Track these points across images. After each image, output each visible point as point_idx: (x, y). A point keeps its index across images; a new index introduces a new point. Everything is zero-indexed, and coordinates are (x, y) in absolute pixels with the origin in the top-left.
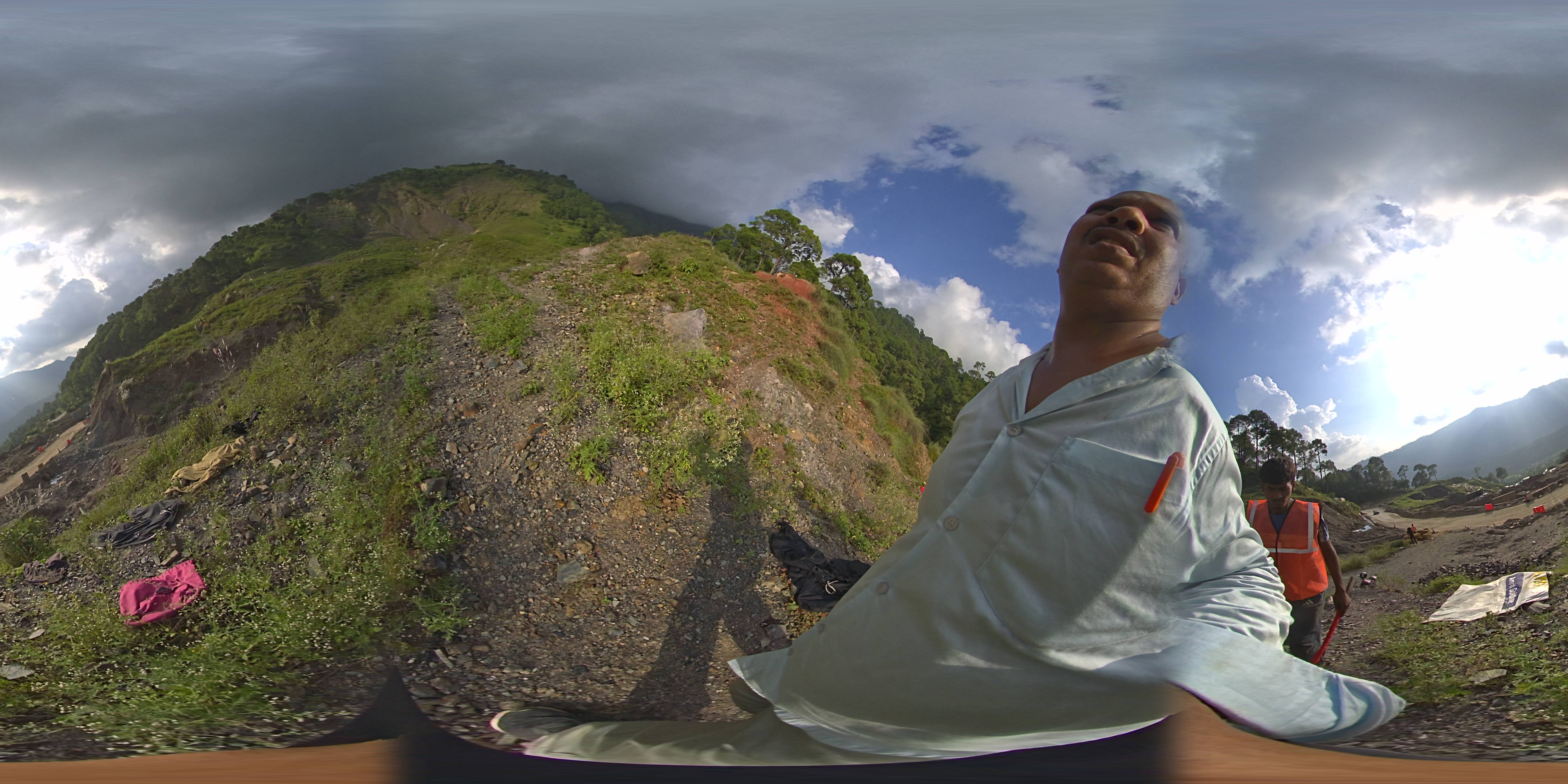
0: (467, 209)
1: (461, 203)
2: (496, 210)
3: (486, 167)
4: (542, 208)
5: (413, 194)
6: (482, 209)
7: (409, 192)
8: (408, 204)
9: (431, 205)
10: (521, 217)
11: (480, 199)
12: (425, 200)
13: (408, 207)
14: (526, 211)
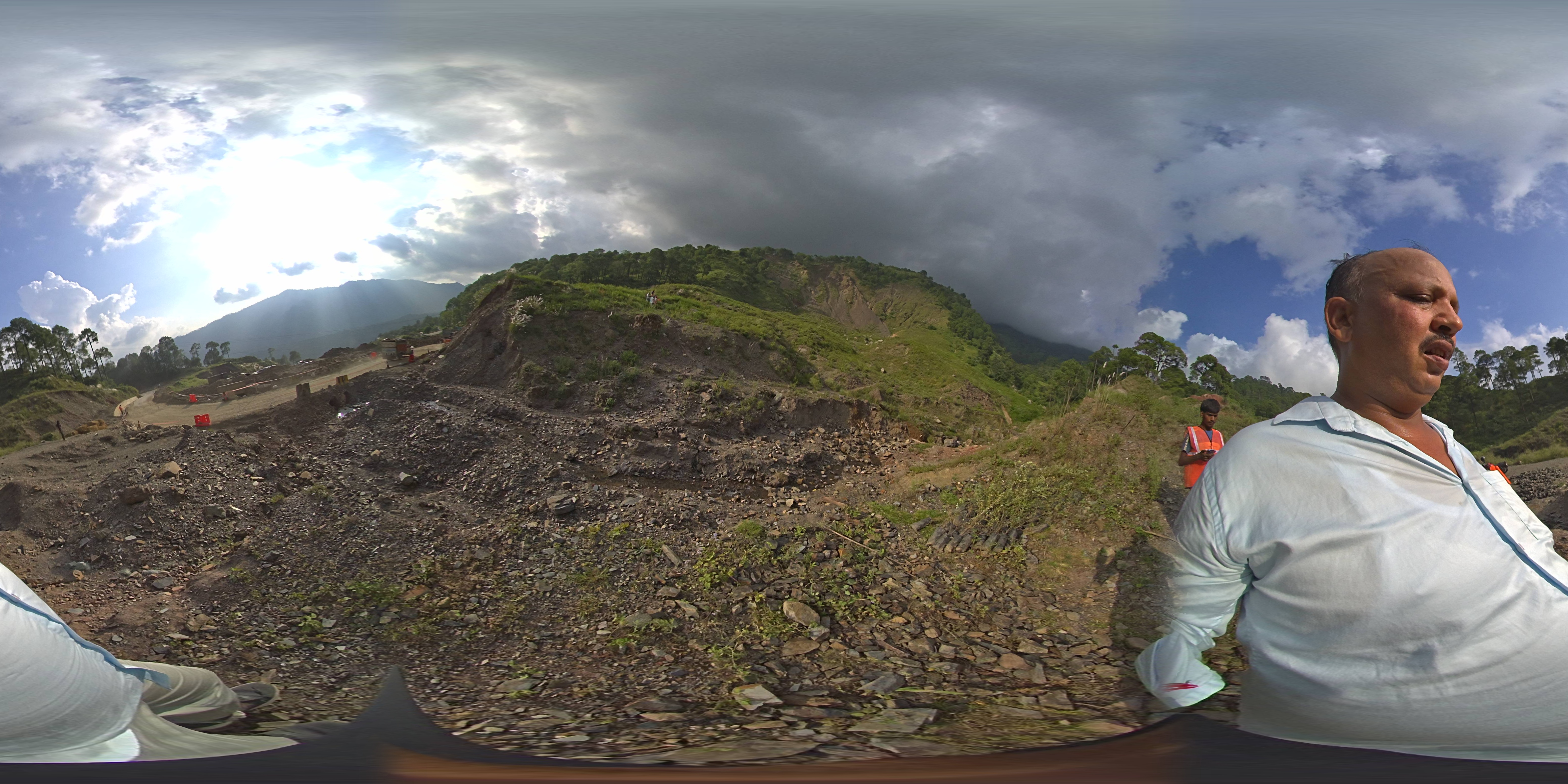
0: (889, 311)
1: (886, 304)
2: (911, 318)
3: (913, 274)
4: (948, 325)
5: (854, 283)
6: (900, 314)
7: (851, 279)
8: (846, 290)
9: (863, 298)
10: (930, 331)
11: (901, 304)
12: (860, 292)
13: (845, 293)
14: (934, 325)
